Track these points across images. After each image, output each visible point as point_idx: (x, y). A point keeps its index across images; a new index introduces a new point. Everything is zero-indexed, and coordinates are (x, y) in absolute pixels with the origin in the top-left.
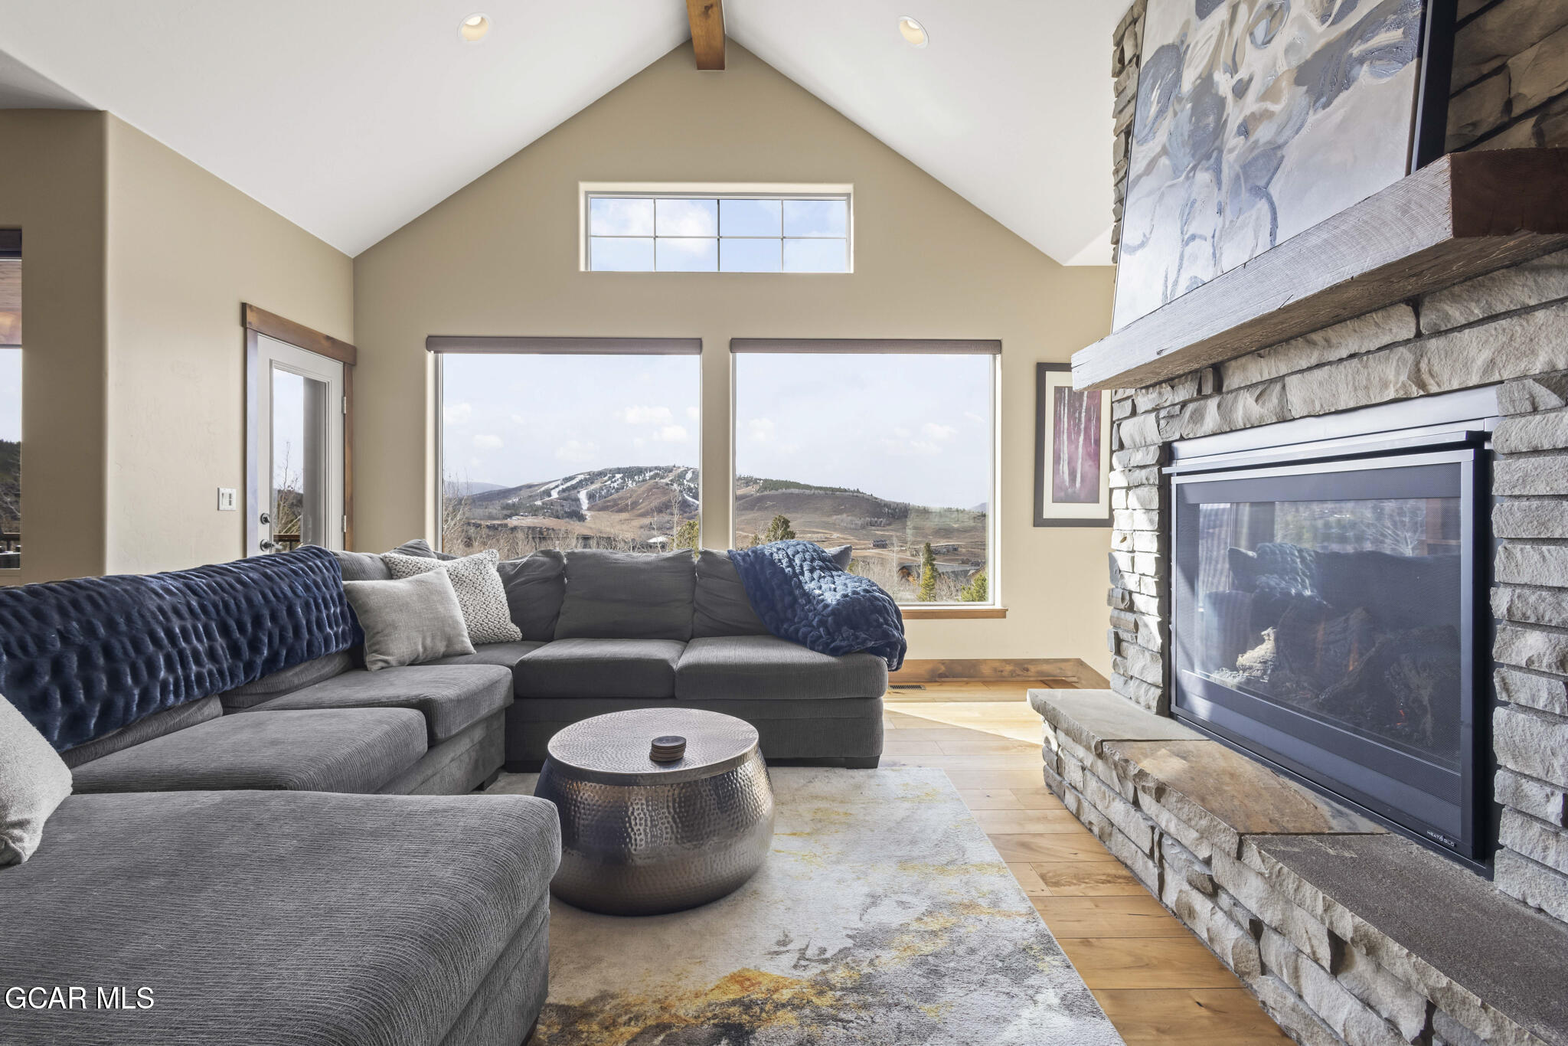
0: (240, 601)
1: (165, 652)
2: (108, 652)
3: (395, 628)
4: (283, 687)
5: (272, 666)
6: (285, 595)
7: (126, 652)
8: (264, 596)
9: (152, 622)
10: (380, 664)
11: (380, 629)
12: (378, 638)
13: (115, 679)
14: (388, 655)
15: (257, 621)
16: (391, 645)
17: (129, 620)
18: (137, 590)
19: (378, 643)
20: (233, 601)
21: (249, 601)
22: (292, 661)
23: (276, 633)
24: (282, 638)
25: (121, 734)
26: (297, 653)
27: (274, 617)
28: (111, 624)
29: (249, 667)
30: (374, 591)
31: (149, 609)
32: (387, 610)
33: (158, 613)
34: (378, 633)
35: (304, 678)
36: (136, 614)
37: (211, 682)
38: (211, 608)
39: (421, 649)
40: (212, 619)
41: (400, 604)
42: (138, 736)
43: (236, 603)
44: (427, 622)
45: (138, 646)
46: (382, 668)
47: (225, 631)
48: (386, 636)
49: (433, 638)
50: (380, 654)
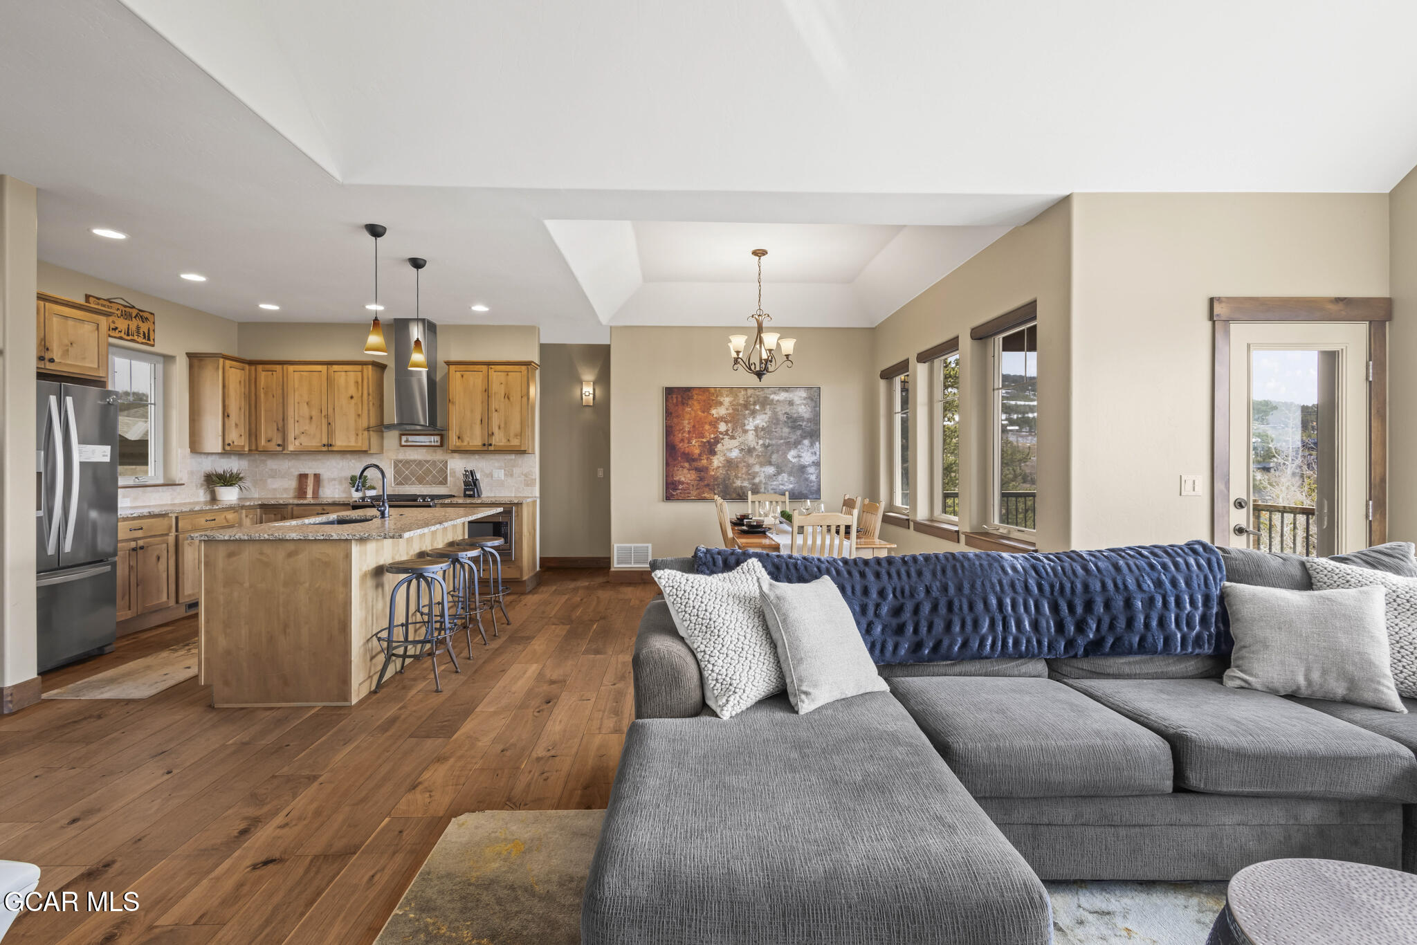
0: (1076, 586)
1: (991, 615)
2: (950, 606)
3: (1266, 647)
4: (1111, 671)
5: (1095, 648)
6: (1126, 587)
7: (961, 608)
8: (1104, 585)
9: (988, 589)
10: (1238, 683)
11: (1247, 644)
12: (1244, 652)
13: (948, 626)
14: (1251, 675)
15: (1089, 606)
16: (1255, 665)
17: (973, 586)
18: (990, 565)
19: (1242, 658)
20: (1069, 585)
21: (1086, 587)
22: (1119, 649)
23: (1106, 621)
24: (1112, 627)
25: (952, 665)
26: (1124, 645)
27: (1107, 605)
28: (960, 588)
29: (1070, 644)
30: (1254, 598)
31: (991, 581)
32: (1262, 624)
33: (997, 585)
34: (1244, 647)
35: (1136, 669)
36: (980, 583)
37: (1027, 647)
38: (1047, 588)
39: (1301, 680)
40: (1044, 596)
41: (1284, 622)
42: (964, 670)
43: (1072, 587)
44: (1317, 652)
45: (971, 607)
46: (1242, 688)
47: (1055, 608)
48: (1253, 652)
49: (1324, 672)
50: (1241, 671)
